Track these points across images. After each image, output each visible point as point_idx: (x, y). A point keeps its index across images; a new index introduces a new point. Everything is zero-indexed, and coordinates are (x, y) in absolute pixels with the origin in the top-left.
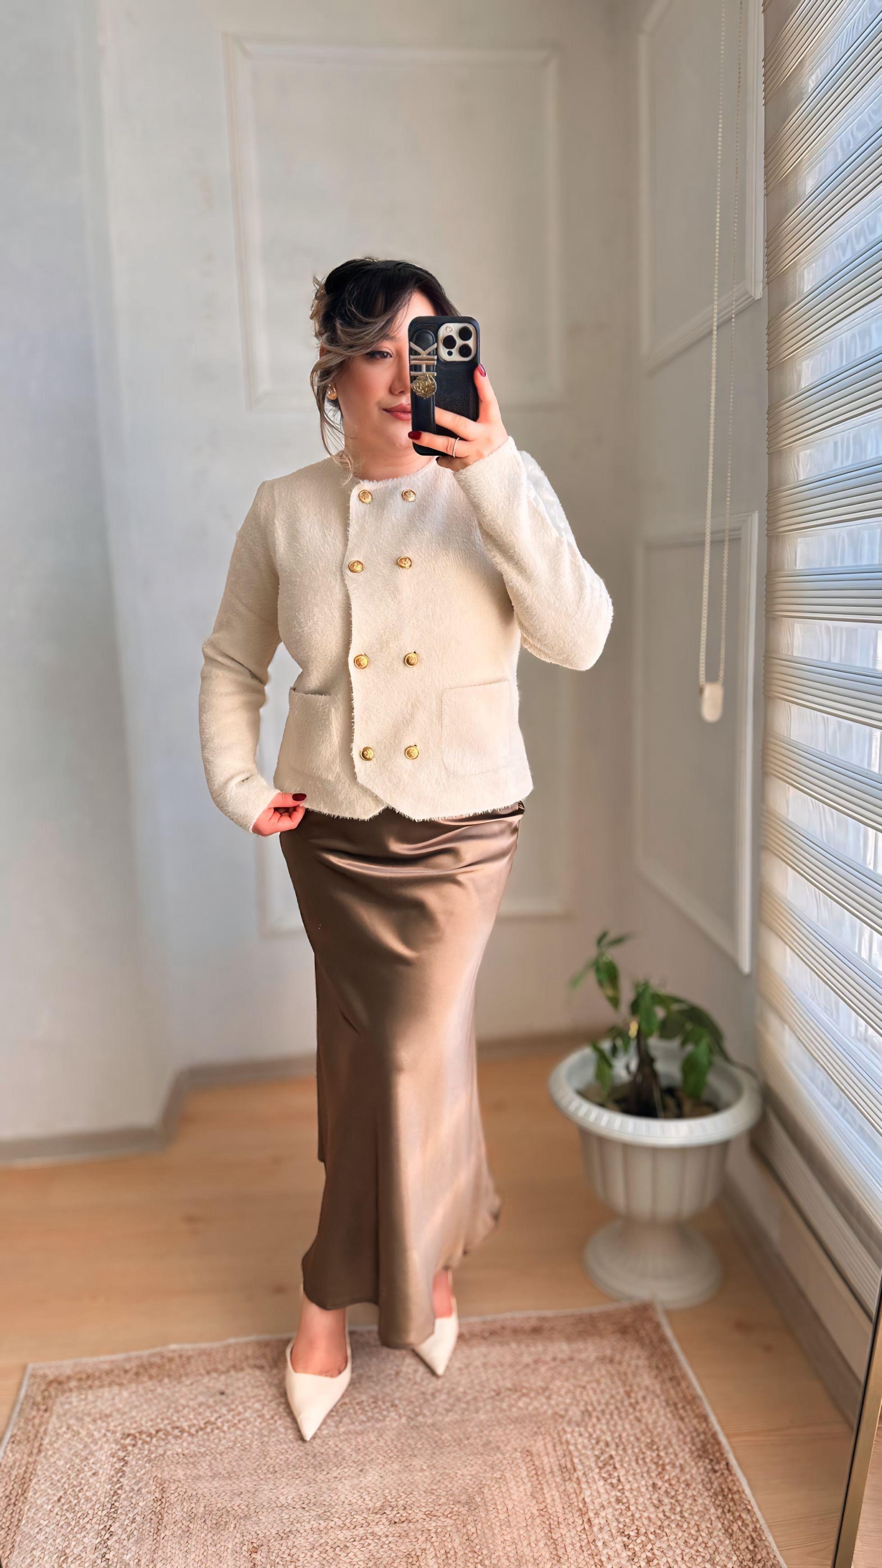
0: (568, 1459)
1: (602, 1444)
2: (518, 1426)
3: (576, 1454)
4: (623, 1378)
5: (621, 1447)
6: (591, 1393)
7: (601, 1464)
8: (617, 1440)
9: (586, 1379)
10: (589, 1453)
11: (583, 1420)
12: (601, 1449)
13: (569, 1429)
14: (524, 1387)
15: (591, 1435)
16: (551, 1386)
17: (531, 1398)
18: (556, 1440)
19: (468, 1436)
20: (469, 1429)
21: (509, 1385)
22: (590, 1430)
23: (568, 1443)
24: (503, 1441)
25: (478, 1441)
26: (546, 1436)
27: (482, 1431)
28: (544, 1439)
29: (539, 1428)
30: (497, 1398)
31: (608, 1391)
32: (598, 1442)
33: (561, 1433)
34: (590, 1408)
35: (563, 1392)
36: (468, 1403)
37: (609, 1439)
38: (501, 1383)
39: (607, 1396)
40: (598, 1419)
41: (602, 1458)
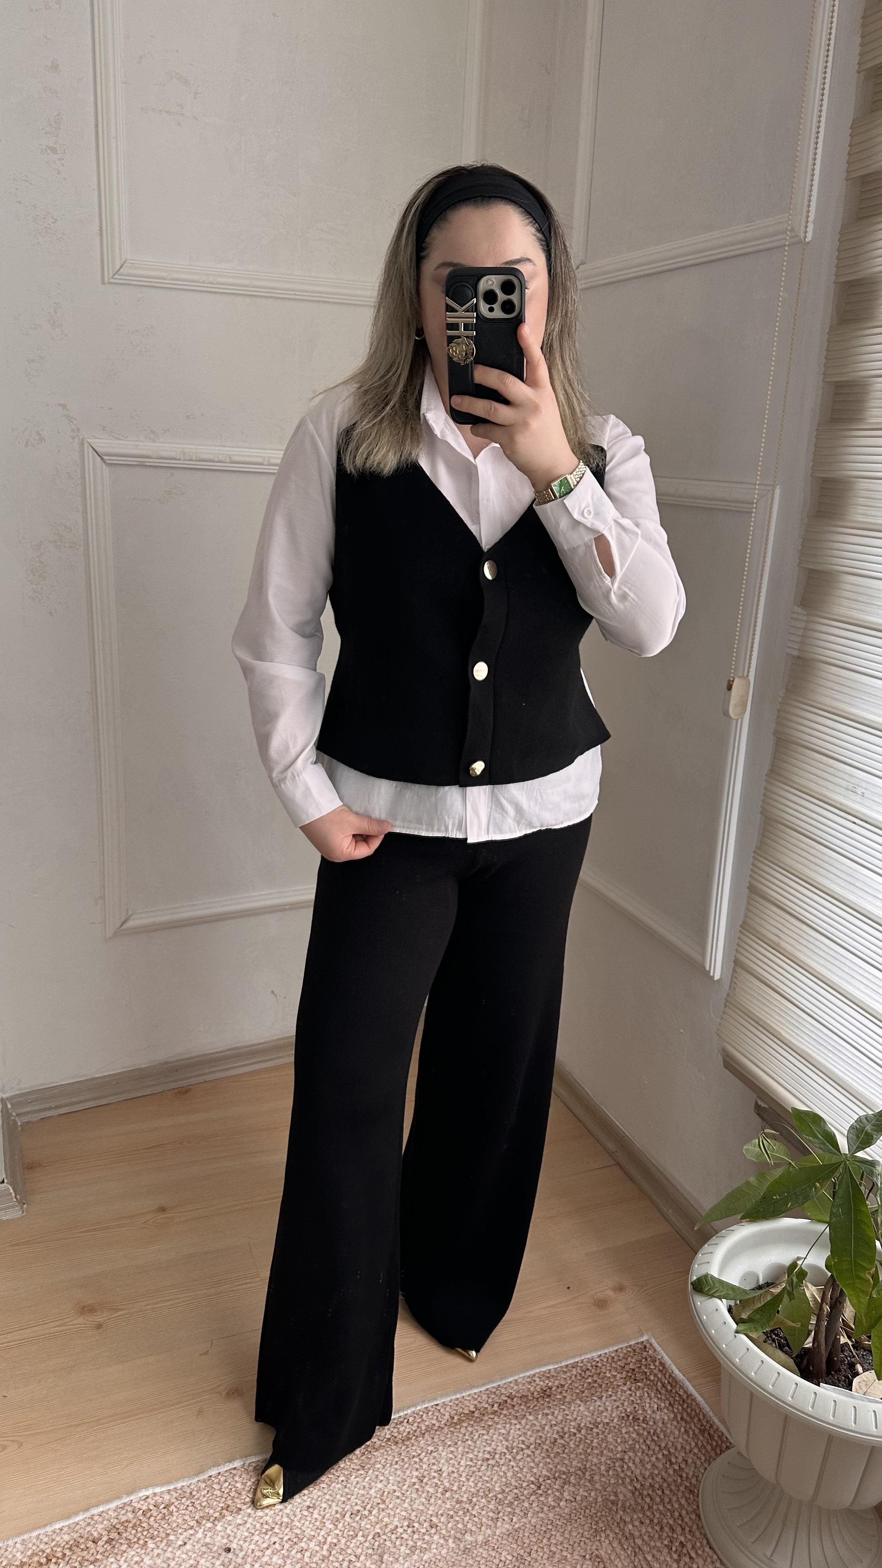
0: (640, 1557)
1: (666, 1529)
2: (576, 1526)
3: (645, 1548)
4: (655, 1438)
5: (687, 1529)
6: (631, 1464)
7: (675, 1556)
8: (680, 1522)
9: (619, 1449)
10: (659, 1544)
11: (637, 1504)
12: (668, 1536)
13: (628, 1519)
14: (564, 1473)
15: (651, 1521)
16: (588, 1466)
17: (574, 1485)
18: (620, 1536)
19: (528, 1550)
20: (527, 1541)
21: (545, 1472)
22: (648, 1514)
23: (632, 1535)
24: (567, 1548)
25: (541, 1554)
26: (608, 1532)
27: (542, 1541)
28: (607, 1536)
29: (597, 1523)
30: (540, 1492)
31: (647, 1459)
32: (662, 1528)
33: (622, 1526)
34: (638, 1486)
35: (603, 1468)
36: (511, 1503)
37: (671, 1522)
38: (535, 1470)
39: (649, 1466)
40: (651, 1499)
41: (674, 1549)
